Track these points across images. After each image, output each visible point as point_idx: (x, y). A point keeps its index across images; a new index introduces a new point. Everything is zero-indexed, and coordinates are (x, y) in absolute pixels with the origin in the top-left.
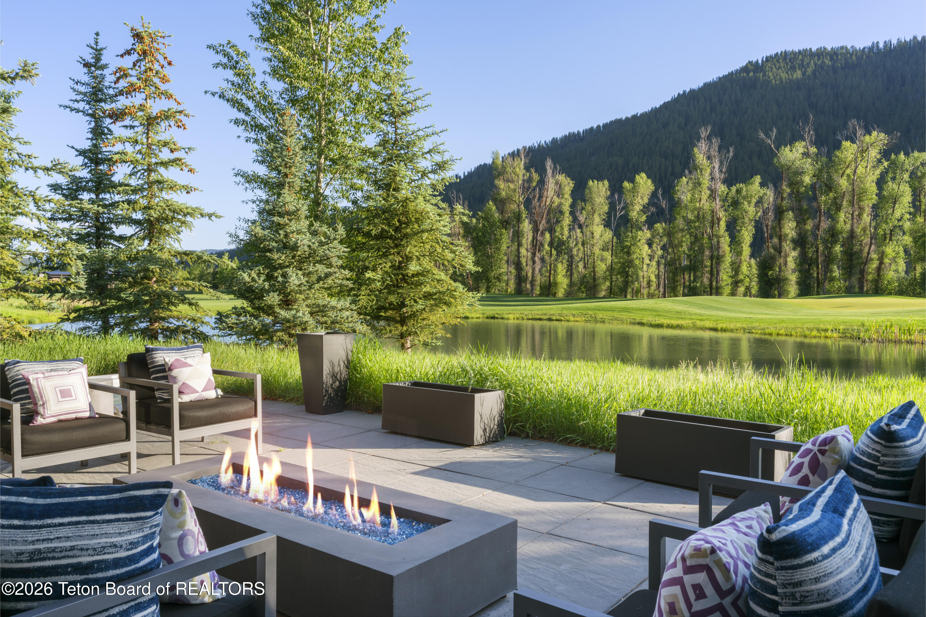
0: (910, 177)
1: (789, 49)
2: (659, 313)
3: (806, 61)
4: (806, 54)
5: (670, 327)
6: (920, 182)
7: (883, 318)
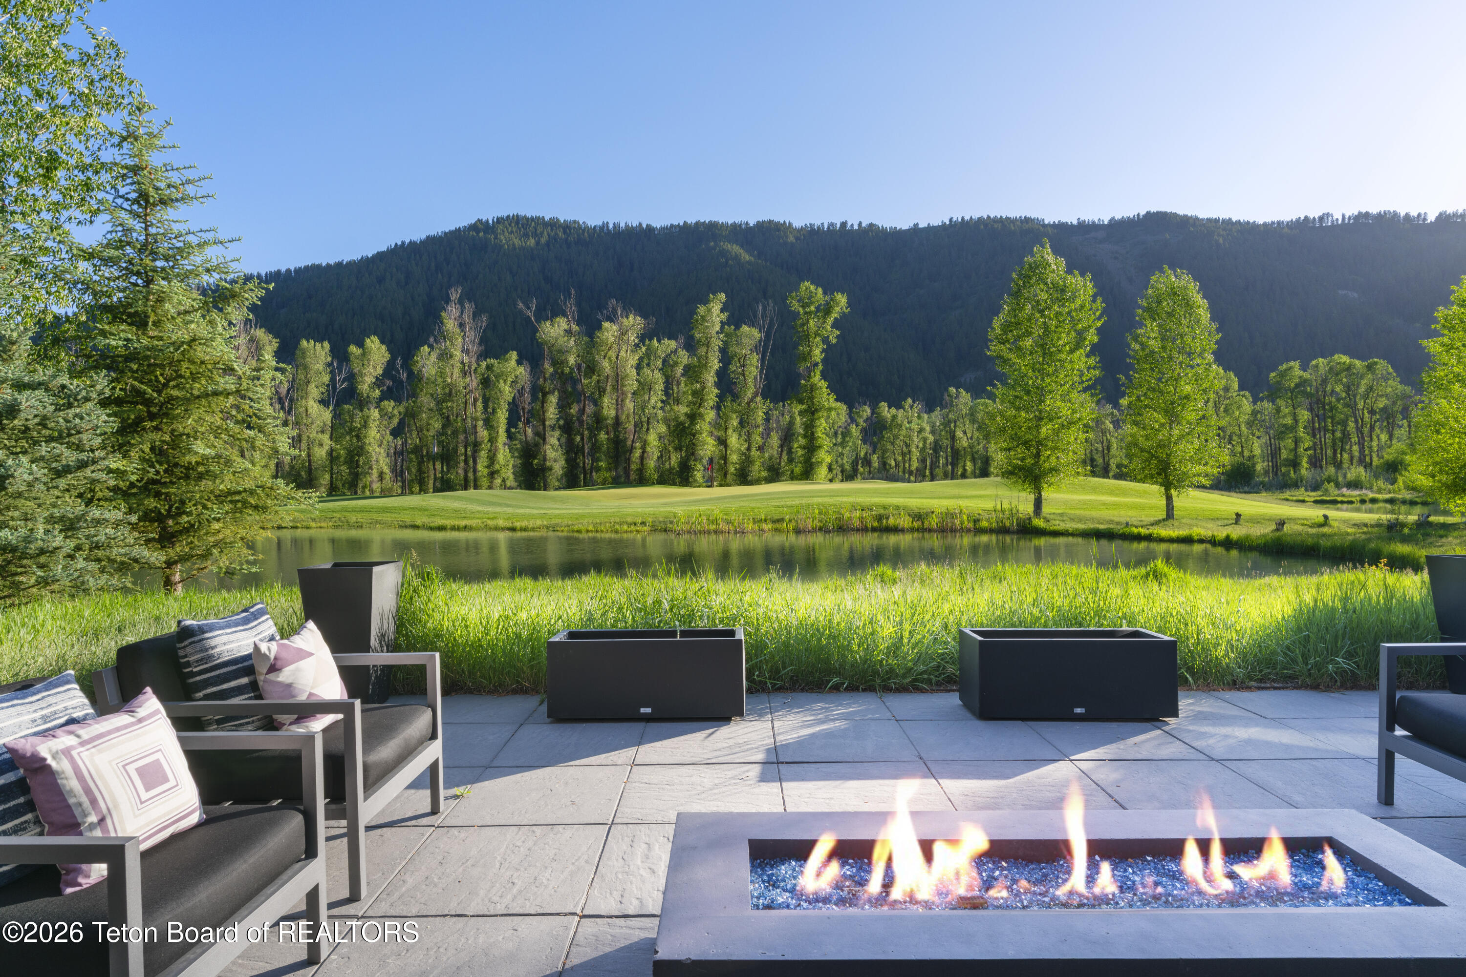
0: (663, 364)
1: (522, 213)
2: (433, 513)
3: (539, 230)
4: (537, 221)
5: (453, 528)
6: (672, 371)
7: (693, 508)
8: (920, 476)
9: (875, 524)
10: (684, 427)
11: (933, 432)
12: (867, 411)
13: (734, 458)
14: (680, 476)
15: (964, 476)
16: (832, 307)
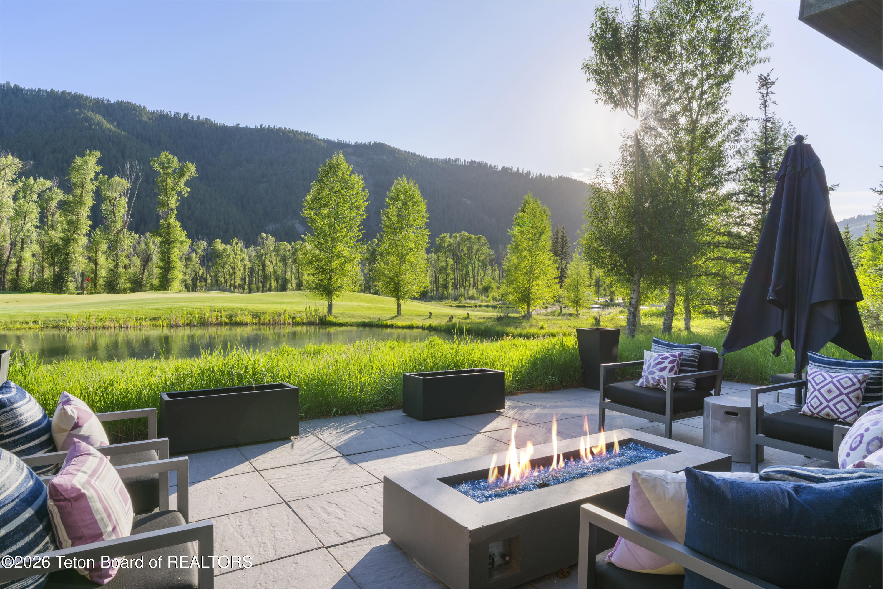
0: (38, 198)
6: (47, 204)
8: (242, 288)
9: (227, 321)
10: (59, 248)
11: (250, 261)
12: (204, 245)
13: (103, 273)
14: (54, 286)
15: (270, 290)
16: (185, 172)
